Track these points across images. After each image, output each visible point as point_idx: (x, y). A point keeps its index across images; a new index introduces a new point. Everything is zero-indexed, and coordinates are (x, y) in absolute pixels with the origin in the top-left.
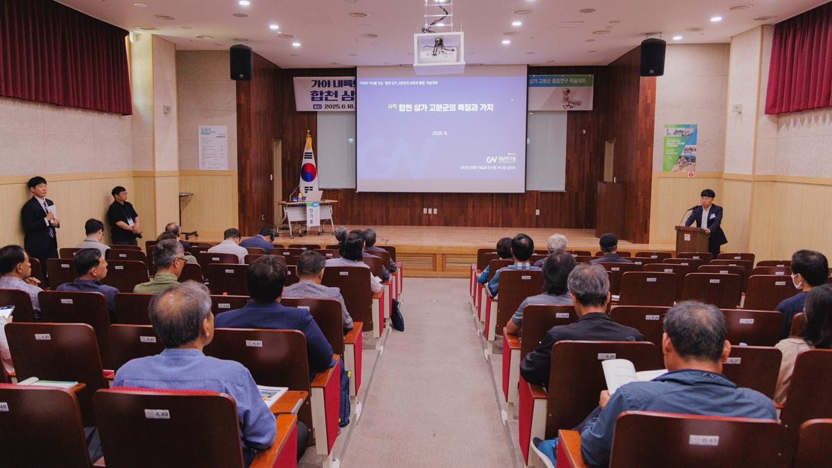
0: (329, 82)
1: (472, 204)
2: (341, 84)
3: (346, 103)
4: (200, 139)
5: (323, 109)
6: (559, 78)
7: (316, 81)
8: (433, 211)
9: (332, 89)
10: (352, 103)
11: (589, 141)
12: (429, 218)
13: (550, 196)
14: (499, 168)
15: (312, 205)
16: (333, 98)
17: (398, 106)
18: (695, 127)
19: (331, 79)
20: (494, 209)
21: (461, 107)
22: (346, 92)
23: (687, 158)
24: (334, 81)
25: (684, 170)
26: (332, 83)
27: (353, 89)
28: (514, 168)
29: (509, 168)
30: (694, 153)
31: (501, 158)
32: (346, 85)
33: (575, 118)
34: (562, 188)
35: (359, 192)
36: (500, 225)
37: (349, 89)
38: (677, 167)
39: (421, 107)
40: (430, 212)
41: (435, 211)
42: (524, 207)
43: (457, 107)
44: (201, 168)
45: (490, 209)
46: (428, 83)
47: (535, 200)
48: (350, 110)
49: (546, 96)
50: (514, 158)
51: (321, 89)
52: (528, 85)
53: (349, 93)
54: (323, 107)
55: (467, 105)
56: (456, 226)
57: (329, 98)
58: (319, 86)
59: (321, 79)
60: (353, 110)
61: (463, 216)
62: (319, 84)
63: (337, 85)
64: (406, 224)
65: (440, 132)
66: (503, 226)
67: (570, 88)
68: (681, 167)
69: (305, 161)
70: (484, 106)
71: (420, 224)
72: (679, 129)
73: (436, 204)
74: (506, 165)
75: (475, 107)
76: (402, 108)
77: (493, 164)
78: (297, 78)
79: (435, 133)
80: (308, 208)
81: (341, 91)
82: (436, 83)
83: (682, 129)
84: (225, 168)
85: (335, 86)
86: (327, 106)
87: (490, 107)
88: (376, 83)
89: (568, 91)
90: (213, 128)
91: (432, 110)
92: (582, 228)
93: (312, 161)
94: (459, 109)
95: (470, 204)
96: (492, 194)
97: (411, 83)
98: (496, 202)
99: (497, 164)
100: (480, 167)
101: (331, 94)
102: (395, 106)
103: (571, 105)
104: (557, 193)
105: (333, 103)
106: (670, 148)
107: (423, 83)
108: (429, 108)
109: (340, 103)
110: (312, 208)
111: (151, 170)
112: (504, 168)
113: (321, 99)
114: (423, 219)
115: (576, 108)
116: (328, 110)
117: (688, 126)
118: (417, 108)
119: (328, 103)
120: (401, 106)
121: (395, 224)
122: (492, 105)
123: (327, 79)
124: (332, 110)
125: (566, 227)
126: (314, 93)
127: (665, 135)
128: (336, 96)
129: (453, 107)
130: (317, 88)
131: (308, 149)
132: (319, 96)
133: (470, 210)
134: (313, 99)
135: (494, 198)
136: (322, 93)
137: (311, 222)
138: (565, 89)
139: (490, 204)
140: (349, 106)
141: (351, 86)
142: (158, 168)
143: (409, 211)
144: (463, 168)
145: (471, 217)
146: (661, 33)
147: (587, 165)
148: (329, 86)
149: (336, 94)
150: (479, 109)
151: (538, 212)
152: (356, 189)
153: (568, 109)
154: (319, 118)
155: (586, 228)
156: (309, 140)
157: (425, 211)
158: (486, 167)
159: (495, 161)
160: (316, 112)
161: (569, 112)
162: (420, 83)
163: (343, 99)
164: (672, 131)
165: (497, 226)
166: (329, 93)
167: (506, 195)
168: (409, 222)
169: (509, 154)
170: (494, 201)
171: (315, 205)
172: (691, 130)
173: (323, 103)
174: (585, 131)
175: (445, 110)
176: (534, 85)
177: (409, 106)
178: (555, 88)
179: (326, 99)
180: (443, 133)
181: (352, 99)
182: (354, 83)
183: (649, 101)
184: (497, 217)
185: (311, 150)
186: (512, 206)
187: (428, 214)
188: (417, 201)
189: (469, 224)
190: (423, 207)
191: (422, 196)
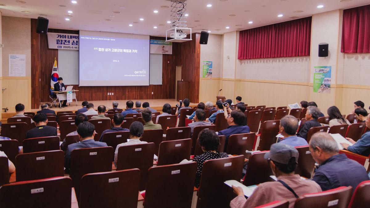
0: (65, 36)
2: (71, 37)
3: (74, 46)
4: (9, 61)
5: (63, 48)
6: (160, 41)
7: (59, 35)
9: (67, 39)
10: (77, 46)
11: (170, 66)
12: (110, 97)
13: (157, 86)
14: (139, 75)
16: (68, 43)
17: (98, 49)
18: (212, 62)
19: (67, 35)
20: (136, 92)
21: (125, 50)
22: (74, 41)
23: (209, 73)
24: (68, 36)
25: (209, 77)
26: (67, 37)
27: (77, 40)
28: (145, 76)
29: (143, 76)
30: (211, 71)
31: (140, 72)
32: (74, 38)
33: (165, 56)
34: (161, 84)
35: (81, 86)
36: (139, 98)
37: (75, 40)
38: (207, 76)
39: (108, 50)
40: (111, 94)
41: (113, 94)
42: (148, 92)
43: (123, 50)
44: (10, 75)
45: (135, 93)
46: (111, 39)
47: (152, 89)
48: (76, 49)
49: (156, 48)
50: (145, 72)
51: (62, 39)
52: (150, 43)
53: (75, 42)
54: (63, 47)
55: (127, 50)
56: (121, 100)
57: (66, 43)
58: (61, 38)
59: (62, 34)
60: (78, 49)
61: (124, 96)
62: (61, 36)
63: (69, 37)
64: (100, 100)
65: (116, 61)
67: (164, 45)
68: (208, 76)
69: (53, 72)
70: (133, 51)
71: (106, 100)
72: (207, 63)
73: (113, 91)
74: (142, 74)
75: (130, 51)
76: (100, 50)
77: (137, 74)
78: (49, 33)
79: (114, 61)
80: (68, 94)
81: (71, 40)
82: (115, 40)
83: (208, 63)
84: (24, 75)
85: (68, 38)
86: (64, 47)
87: (136, 51)
88: (88, 38)
89: (164, 47)
90: (17, 56)
91: (113, 51)
92: (168, 99)
93: (57, 72)
94: (124, 51)
95: (127, 91)
96: (136, 86)
97: (104, 39)
98: (137, 90)
99: (139, 74)
100: (132, 75)
101: (67, 41)
102: (97, 48)
103: (165, 52)
104: (159, 85)
105: (67, 46)
106: (204, 69)
107: (109, 40)
108: (112, 50)
109: (71, 46)
112: (141, 75)
113: (62, 43)
114: (108, 97)
115: (167, 53)
116: (65, 49)
117: (210, 62)
118: (107, 50)
119: (65, 45)
120: (99, 49)
122: (137, 50)
123: (64, 34)
124: (67, 49)
125: (162, 99)
126: (58, 41)
127: (203, 65)
128: (69, 43)
129: (121, 51)
130: (59, 38)
132: (60, 42)
133: (127, 93)
134: (57, 43)
135: (136, 88)
136: (62, 41)
137: (69, 100)
138: (162, 46)
139: (135, 90)
141: (76, 39)
143: (101, 94)
144: (125, 75)
145: (127, 96)
146: (207, 30)
147: (169, 75)
148: (65, 38)
149: (69, 42)
150: (132, 52)
151: (152, 93)
152: (79, 85)
153: (164, 53)
154: (59, 52)
155: (169, 98)
156: (56, 62)
157: (108, 94)
158: (134, 75)
159: (138, 73)
160: (58, 49)
161: (163, 55)
162: (108, 39)
163: (72, 44)
164: (205, 63)
166: (65, 41)
167: (141, 87)
168: (101, 99)
169: (143, 70)
170: (136, 89)
171: (70, 92)
172: (211, 63)
173: (63, 45)
174: (169, 62)
175: (118, 51)
176: (152, 43)
177: (103, 49)
178: (159, 45)
179: (64, 44)
180: (117, 61)
181: (77, 44)
182: (78, 37)
183: (198, 53)
184: (138, 96)
185: (56, 67)
186: (143, 91)
187: (109, 95)
188: (105, 90)
189: (126, 99)
190: (108, 92)
191: (107, 87)
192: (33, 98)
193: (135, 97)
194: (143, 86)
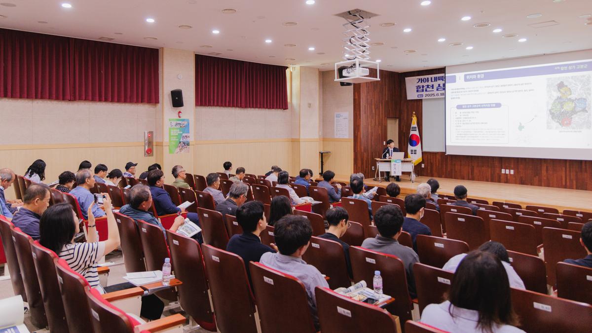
0: (428, 79)
1: (545, 168)
2: (436, 79)
3: (440, 92)
4: (335, 120)
7: (419, 79)
8: (510, 172)
9: (430, 83)
10: (443, 92)
12: (507, 178)
15: (396, 161)
16: (431, 89)
19: (429, 76)
22: (439, 85)
24: (431, 78)
26: (430, 80)
27: (444, 82)
32: (439, 80)
35: (448, 155)
36: (575, 186)
37: (441, 82)
40: (507, 172)
41: (512, 172)
44: (336, 137)
48: (442, 97)
51: (423, 84)
53: (441, 85)
54: (424, 96)
56: (531, 185)
57: (428, 89)
58: (421, 82)
59: (422, 77)
60: (444, 96)
61: (537, 177)
62: (421, 80)
63: (433, 80)
64: (487, 181)
66: (577, 188)
69: (412, 133)
71: (499, 181)
73: (512, 166)
78: (408, 78)
80: (392, 163)
81: (436, 84)
84: (347, 137)
85: (432, 81)
86: (427, 95)
90: (342, 114)
93: (417, 133)
96: (565, 161)
98: (570, 167)
101: (429, 87)
105: (430, 93)
109: (435, 92)
110: (395, 163)
111: (298, 138)
113: (423, 91)
114: (501, 178)
116: (427, 97)
119: (427, 93)
121: (479, 180)
123: (426, 77)
124: (430, 97)
126: (418, 87)
128: (433, 88)
130: (420, 84)
131: (414, 124)
132: (421, 89)
133: (544, 173)
134: (417, 91)
135: (568, 164)
136: (423, 87)
137: (395, 172)
139: (564, 168)
140: (441, 94)
141: (443, 80)
142: (302, 137)
143: (490, 170)
145: (545, 178)
148: (428, 82)
149: (433, 86)
152: (445, 153)
154: (424, 103)
156: (415, 119)
157: (503, 171)
160: (421, 100)
163: (437, 90)
165: (571, 187)
166: (428, 86)
168: (490, 179)
170: (568, 166)
171: (397, 161)
173: (424, 93)
179: (426, 91)
181: (443, 89)
182: (443, 78)
184: (571, 180)
185: (416, 125)
186: (586, 171)
187: (505, 174)
188: (497, 164)
189: (543, 184)
190: (502, 168)
191: (501, 159)
192: (355, 165)
193: (564, 184)
194: (586, 161)
